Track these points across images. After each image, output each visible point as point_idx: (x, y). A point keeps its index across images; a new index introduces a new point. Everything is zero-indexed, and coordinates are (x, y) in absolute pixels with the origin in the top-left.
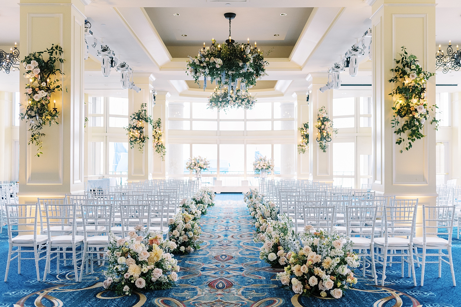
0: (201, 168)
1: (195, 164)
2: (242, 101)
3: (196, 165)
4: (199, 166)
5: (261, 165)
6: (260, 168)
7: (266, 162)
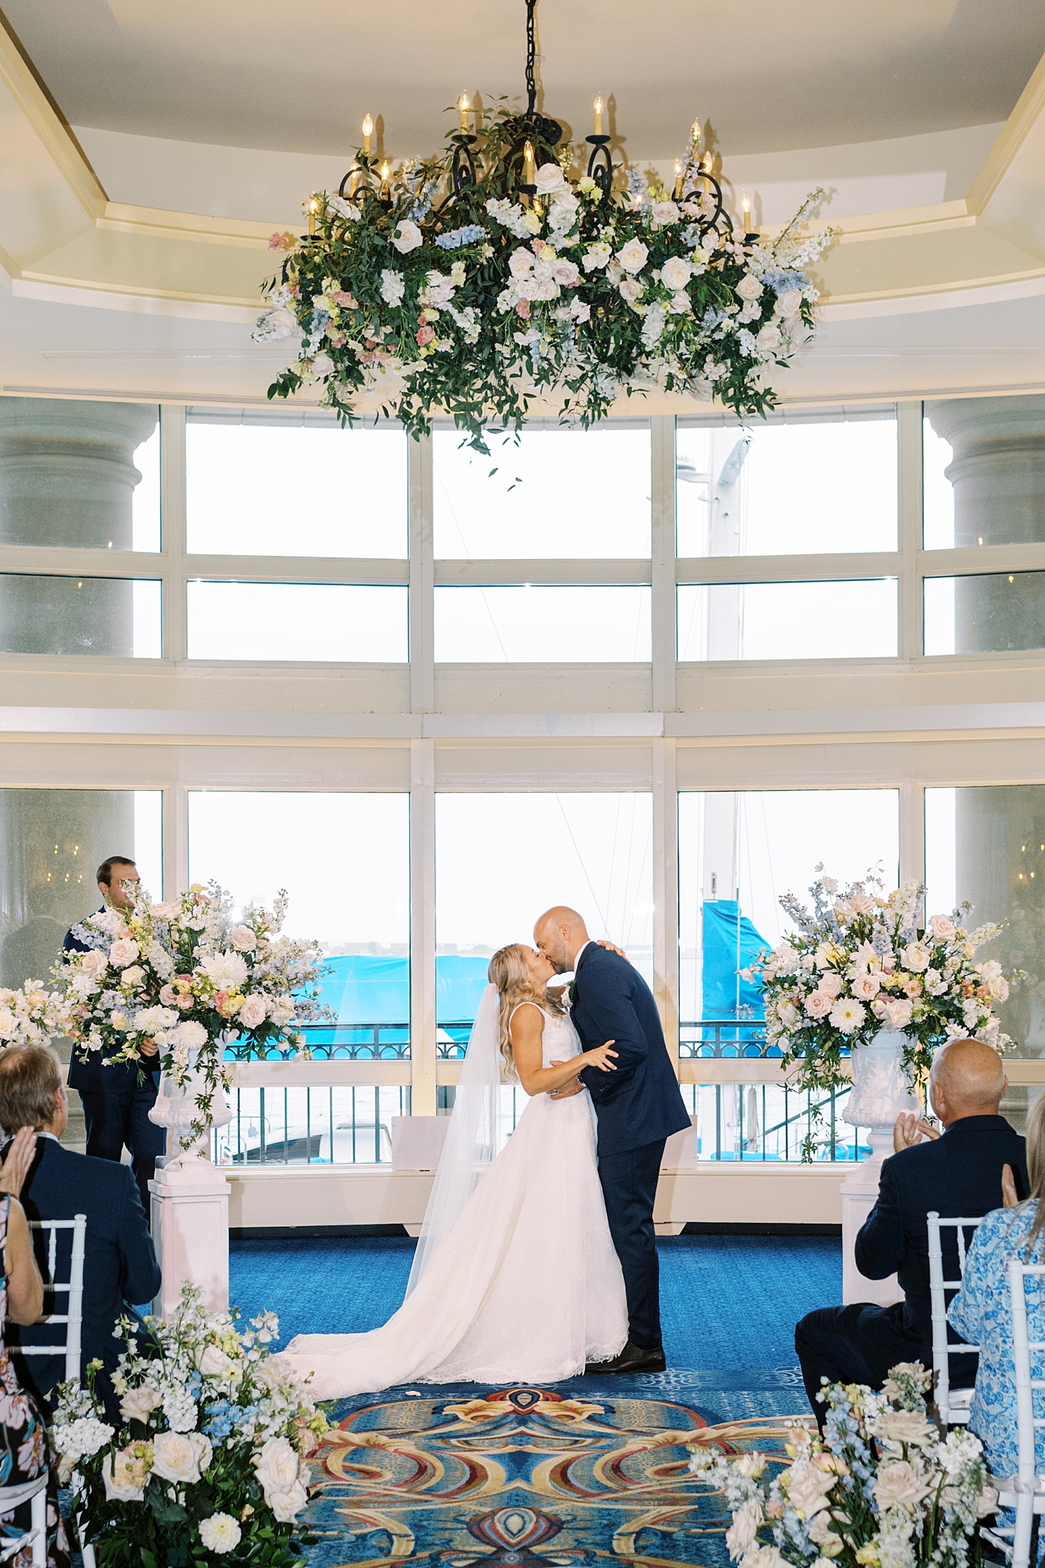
0: (212, 1020)
1: (153, 981)
2: (655, 261)
3: (165, 991)
4: (186, 1004)
5: (857, 989)
6: (848, 1018)
7: (916, 957)
